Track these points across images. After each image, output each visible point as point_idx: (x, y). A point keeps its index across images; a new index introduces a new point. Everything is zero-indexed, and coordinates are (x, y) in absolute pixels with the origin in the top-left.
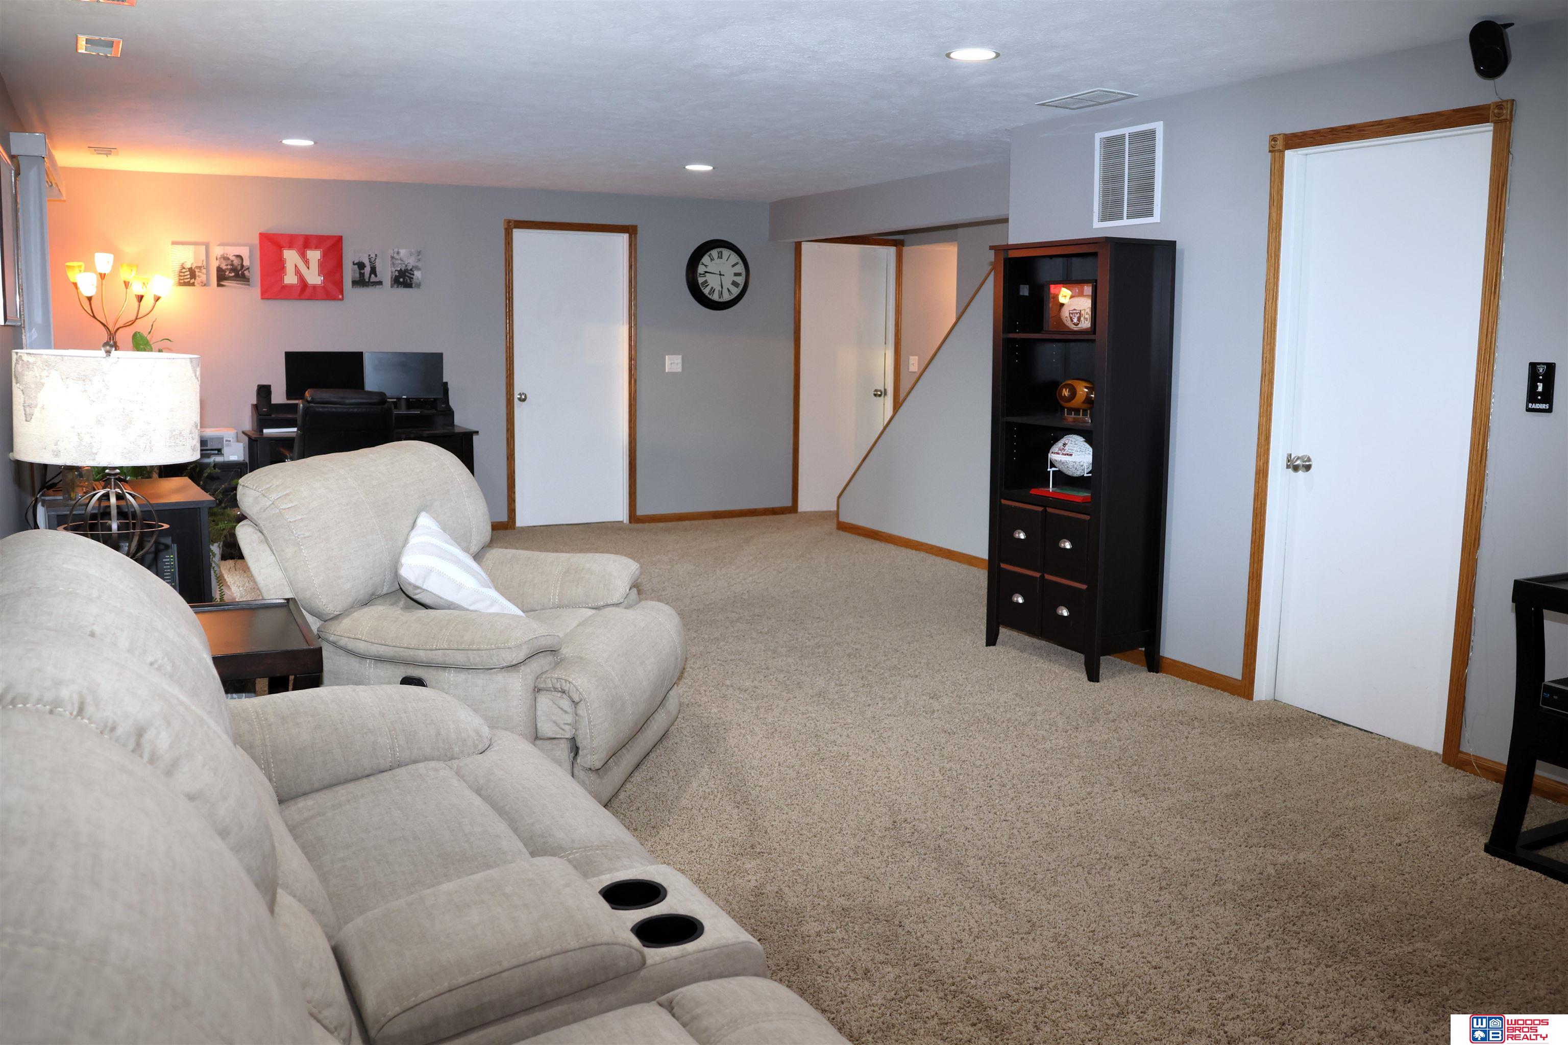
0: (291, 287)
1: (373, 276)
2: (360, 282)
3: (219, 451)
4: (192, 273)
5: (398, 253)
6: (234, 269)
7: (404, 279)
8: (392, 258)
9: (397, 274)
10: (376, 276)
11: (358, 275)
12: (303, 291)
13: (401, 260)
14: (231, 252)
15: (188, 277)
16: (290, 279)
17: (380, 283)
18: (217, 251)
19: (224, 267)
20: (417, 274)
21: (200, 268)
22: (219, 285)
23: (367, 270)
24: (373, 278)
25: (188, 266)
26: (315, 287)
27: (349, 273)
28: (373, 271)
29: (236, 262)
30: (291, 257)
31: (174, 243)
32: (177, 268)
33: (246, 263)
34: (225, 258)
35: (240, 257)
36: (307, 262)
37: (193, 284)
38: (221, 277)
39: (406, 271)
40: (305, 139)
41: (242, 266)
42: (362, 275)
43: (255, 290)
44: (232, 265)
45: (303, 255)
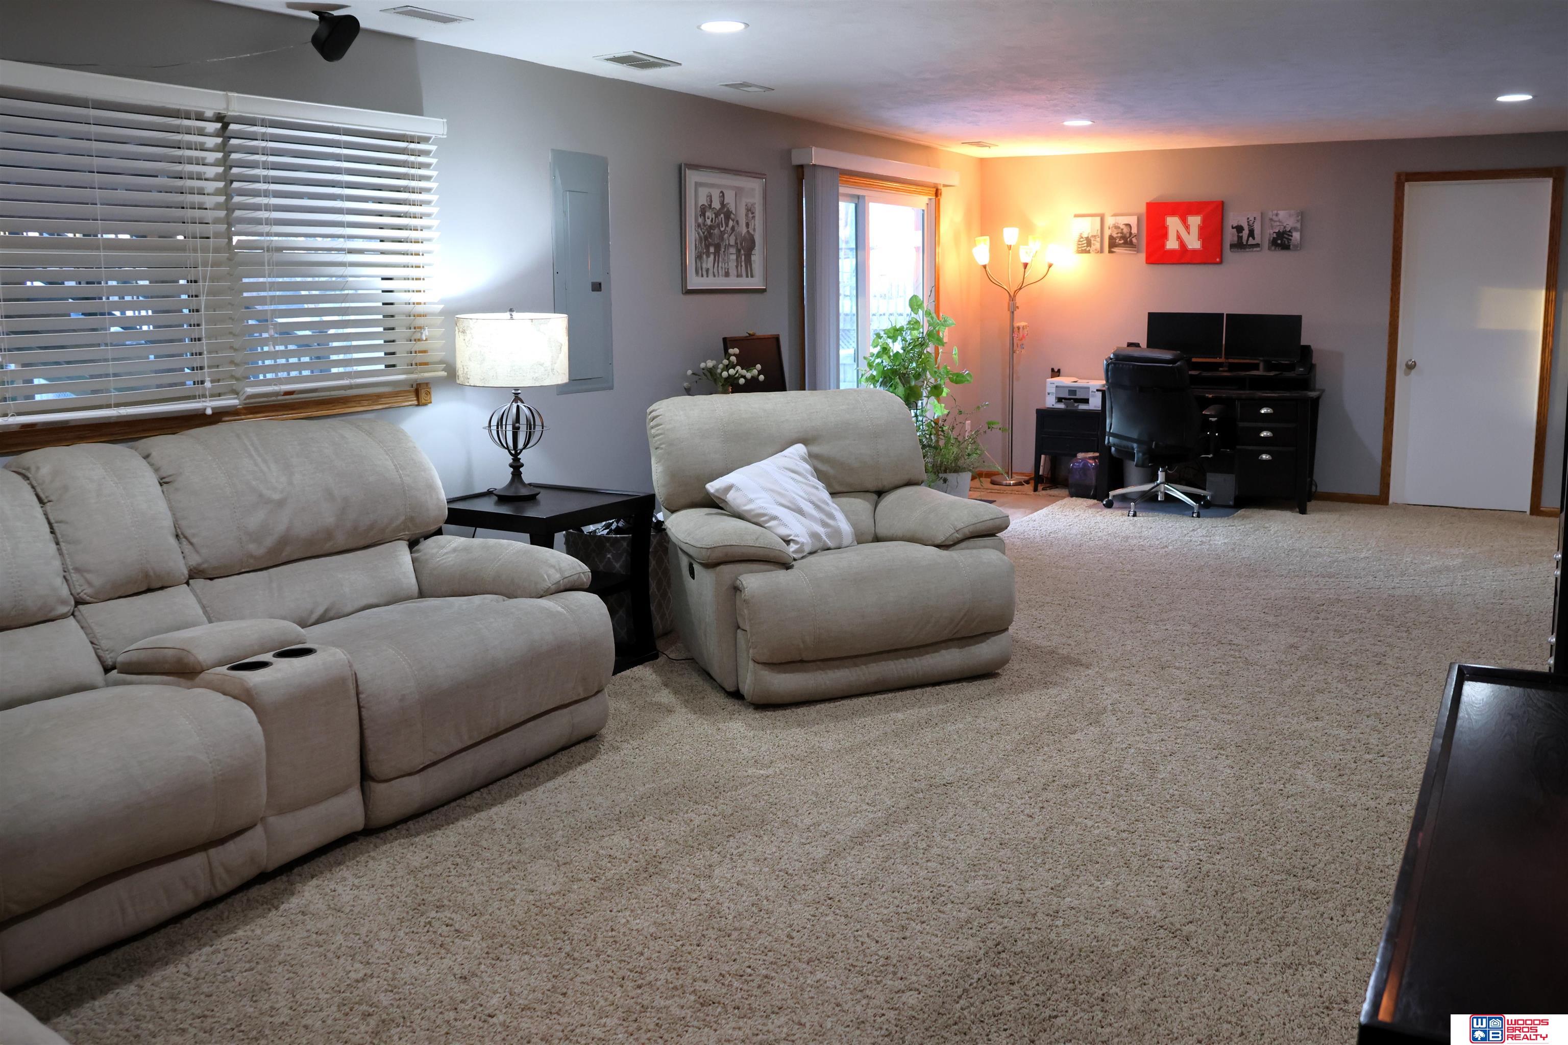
0: (1172, 252)
1: (1251, 238)
2: (1239, 245)
3: (1086, 401)
4: (1089, 242)
5: (1277, 215)
6: (1123, 237)
7: (1281, 241)
8: (1271, 220)
9: (1275, 235)
10: (1254, 238)
11: (1236, 239)
12: (1183, 256)
13: (1279, 221)
14: (1122, 221)
15: (1085, 246)
16: (1172, 244)
17: (1257, 245)
18: (1110, 221)
19: (1115, 235)
20: (1296, 235)
21: (1094, 236)
22: (1110, 252)
23: (1245, 233)
24: (1251, 241)
25: (1085, 235)
26: (1194, 251)
27: (1230, 236)
28: (1251, 234)
29: (1126, 230)
30: (1173, 223)
31: (1076, 216)
32: (1077, 238)
33: (1134, 231)
34: (1117, 227)
35: (1129, 225)
36: (1187, 227)
37: (1089, 252)
38: (1113, 244)
39: (1284, 232)
40: (1083, 119)
41: (1131, 233)
42: (1240, 238)
43: (1142, 256)
44: (1122, 233)
45: (1184, 221)
